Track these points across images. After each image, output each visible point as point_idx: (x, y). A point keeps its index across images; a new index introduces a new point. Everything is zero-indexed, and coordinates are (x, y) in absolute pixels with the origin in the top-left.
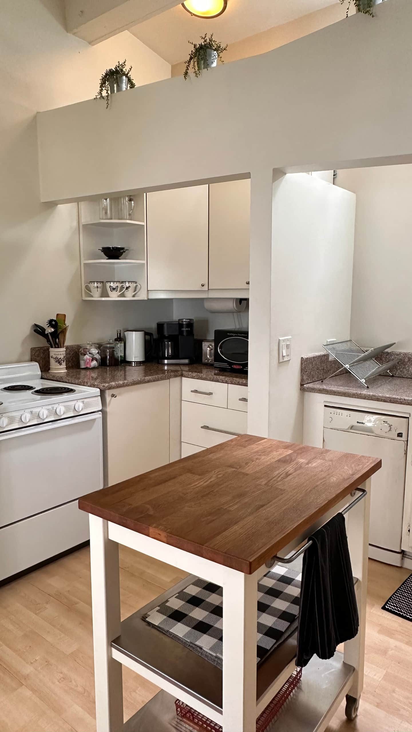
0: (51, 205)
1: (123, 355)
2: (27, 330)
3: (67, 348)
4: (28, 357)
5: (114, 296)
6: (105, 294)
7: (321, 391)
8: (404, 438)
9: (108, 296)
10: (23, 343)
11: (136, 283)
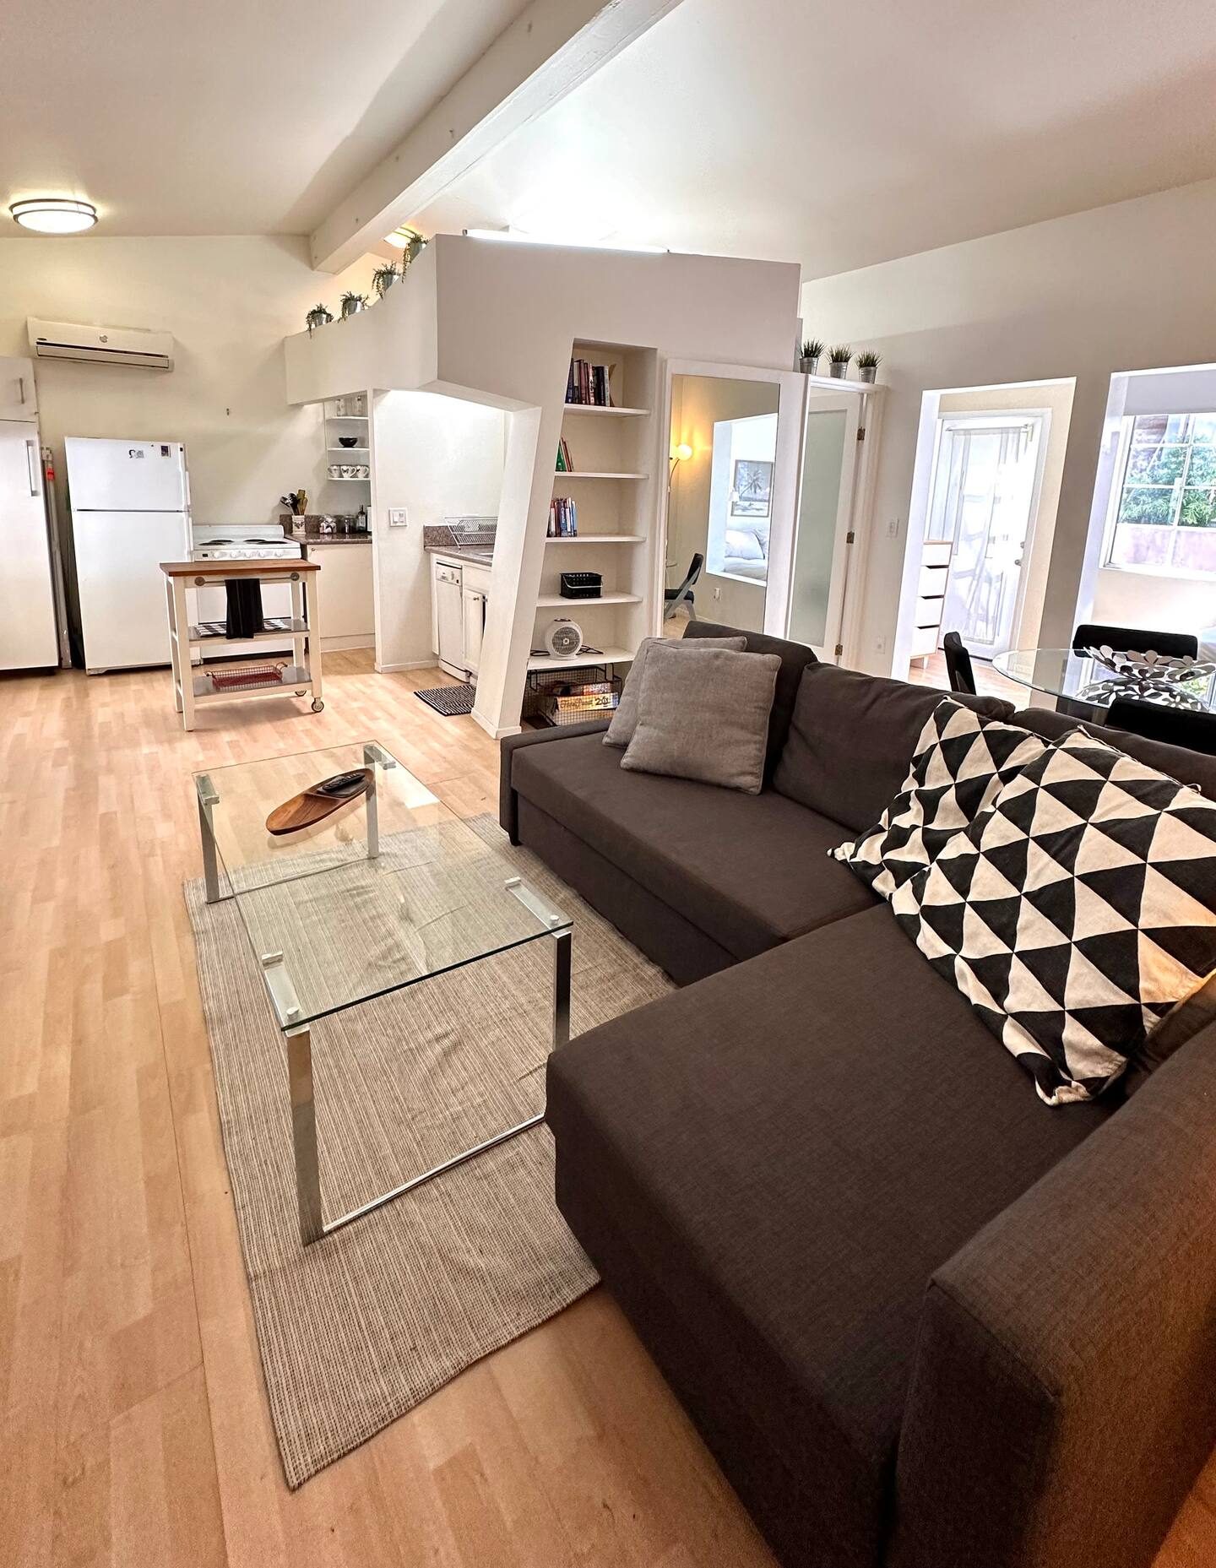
0: (299, 406)
1: (365, 526)
2: (277, 501)
3: (306, 517)
4: (278, 521)
5: (347, 477)
6: (341, 476)
7: (437, 552)
8: (460, 584)
9: (343, 477)
10: (273, 511)
11: (367, 466)
